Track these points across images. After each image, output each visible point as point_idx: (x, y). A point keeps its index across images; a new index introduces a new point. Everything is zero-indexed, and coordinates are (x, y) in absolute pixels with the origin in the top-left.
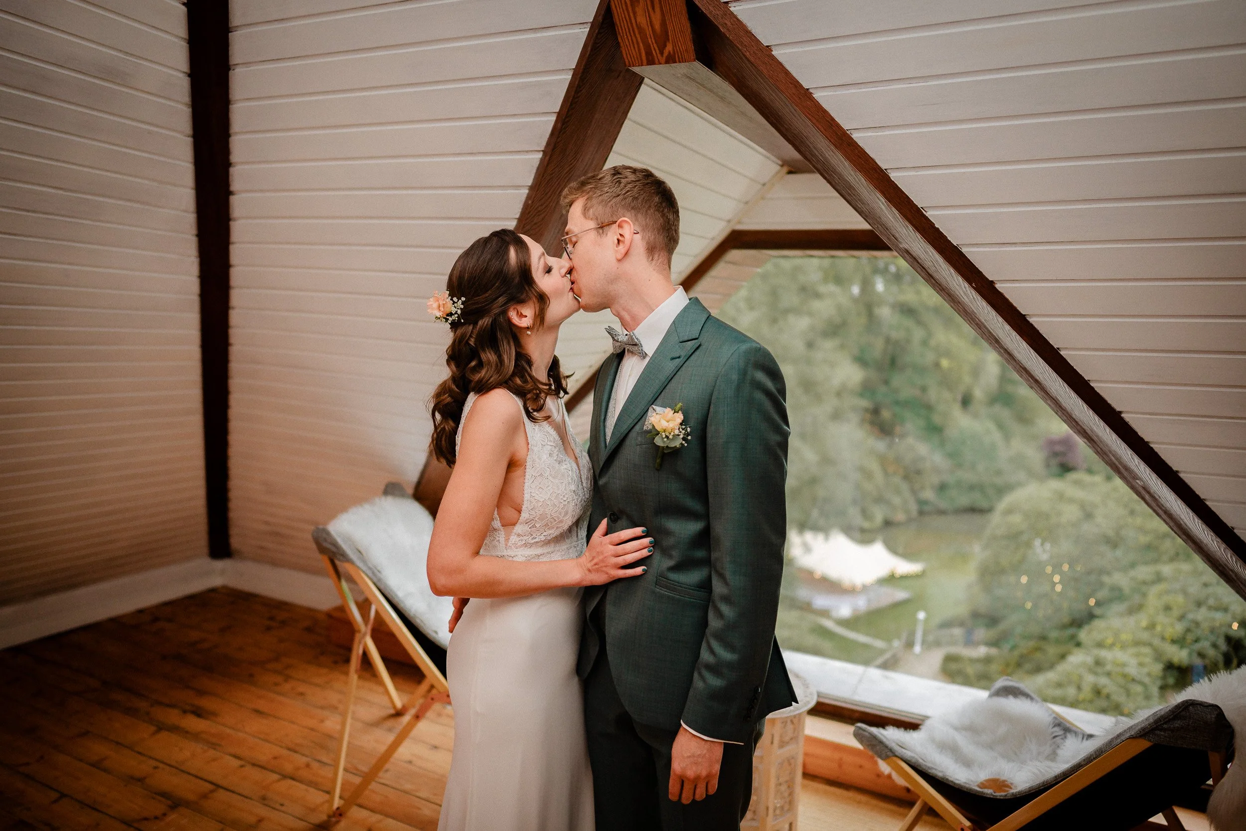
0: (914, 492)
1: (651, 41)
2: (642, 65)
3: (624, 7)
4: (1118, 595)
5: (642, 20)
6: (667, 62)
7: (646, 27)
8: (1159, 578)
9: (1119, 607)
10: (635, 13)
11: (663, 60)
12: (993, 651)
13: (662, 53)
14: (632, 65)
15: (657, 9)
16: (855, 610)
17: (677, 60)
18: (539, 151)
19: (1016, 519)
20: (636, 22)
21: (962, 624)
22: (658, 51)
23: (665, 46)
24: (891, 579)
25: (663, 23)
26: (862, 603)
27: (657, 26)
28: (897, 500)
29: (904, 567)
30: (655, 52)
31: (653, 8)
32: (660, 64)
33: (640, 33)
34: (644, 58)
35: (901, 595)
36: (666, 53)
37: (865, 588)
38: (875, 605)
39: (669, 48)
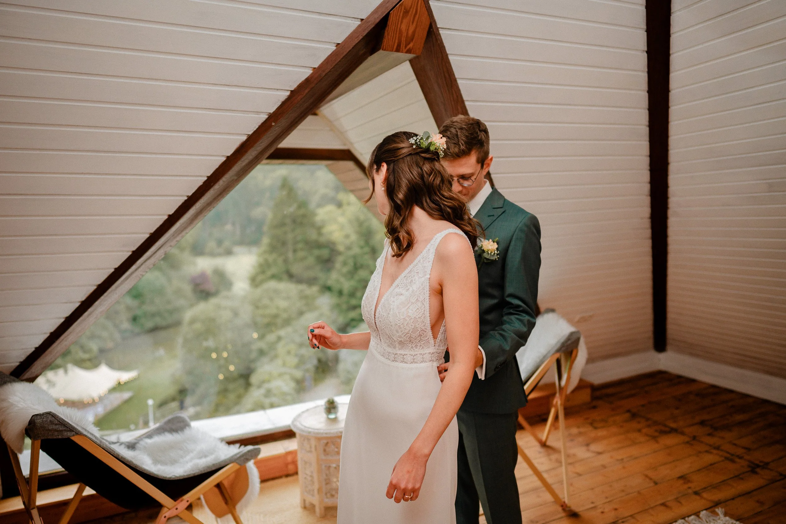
0: (116, 326)
1: (403, 39)
2: (392, 51)
3: (398, 18)
4: (262, 353)
5: (404, 27)
6: (406, 52)
7: (404, 31)
8: (279, 338)
9: (265, 360)
10: (402, 22)
11: (405, 50)
12: (198, 409)
13: (406, 47)
14: (386, 50)
15: (415, 23)
16: (96, 415)
17: (412, 52)
18: (288, 90)
19: (198, 326)
20: (400, 27)
21: (173, 399)
22: (404, 45)
23: (409, 43)
24: (119, 387)
25: (414, 32)
26: (100, 410)
27: (410, 32)
28: (105, 334)
29: (125, 376)
30: (403, 46)
31: (413, 22)
32: (403, 53)
33: (399, 34)
34: (395, 47)
35: (126, 395)
36: (408, 47)
37: (101, 398)
38: (109, 408)
39: (411, 45)
